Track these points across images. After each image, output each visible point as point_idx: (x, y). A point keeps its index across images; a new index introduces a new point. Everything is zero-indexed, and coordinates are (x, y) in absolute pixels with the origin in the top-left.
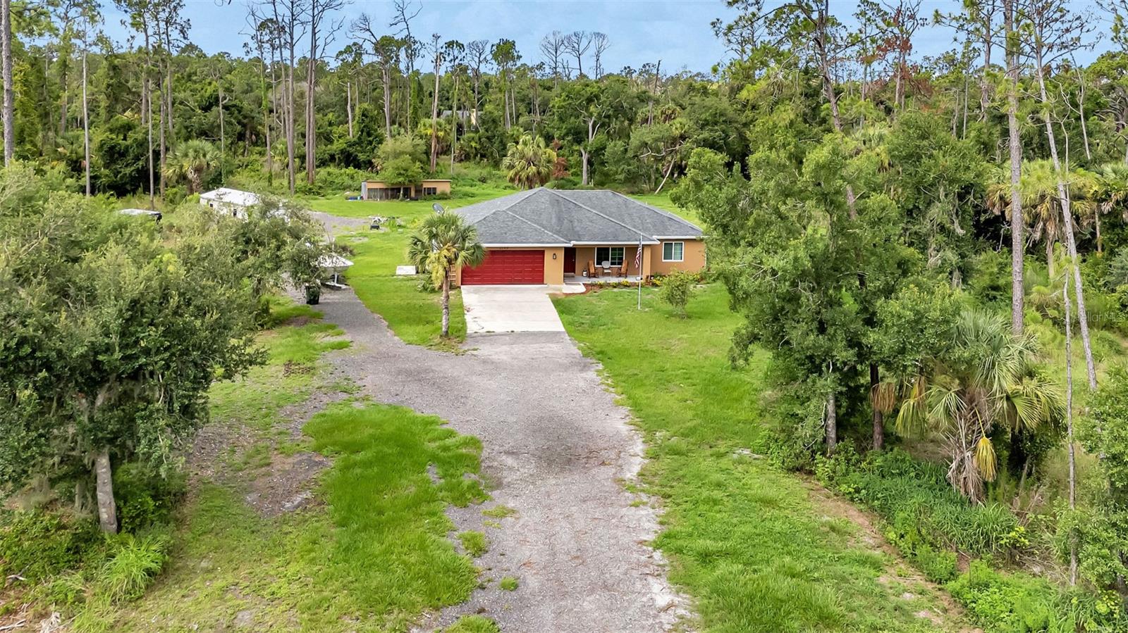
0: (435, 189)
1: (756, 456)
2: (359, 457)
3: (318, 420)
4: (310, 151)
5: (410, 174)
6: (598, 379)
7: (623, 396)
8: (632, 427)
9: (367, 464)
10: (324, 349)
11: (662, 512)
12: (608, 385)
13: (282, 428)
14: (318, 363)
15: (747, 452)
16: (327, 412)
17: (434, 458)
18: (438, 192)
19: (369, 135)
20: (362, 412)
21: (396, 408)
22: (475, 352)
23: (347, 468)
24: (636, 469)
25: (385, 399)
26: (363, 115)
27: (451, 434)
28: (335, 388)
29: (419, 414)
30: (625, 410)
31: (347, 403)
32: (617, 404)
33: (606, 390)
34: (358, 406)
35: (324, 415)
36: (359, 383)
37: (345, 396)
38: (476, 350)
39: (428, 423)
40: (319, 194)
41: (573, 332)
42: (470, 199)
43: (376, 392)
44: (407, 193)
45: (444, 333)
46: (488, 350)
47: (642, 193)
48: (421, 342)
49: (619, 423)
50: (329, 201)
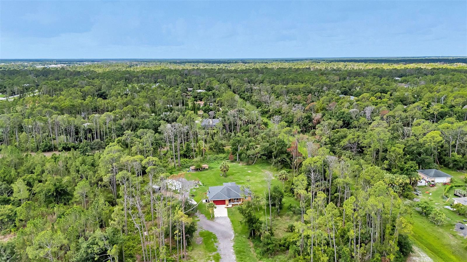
0: (205, 168)
5: (200, 165)
6: (231, 226)
7: (233, 228)
9: (206, 238)
10: (197, 221)
11: (234, 243)
13: (196, 234)
14: (197, 224)
15: (245, 236)
20: (204, 231)
21: (207, 231)
23: (204, 239)
27: (214, 234)
29: (210, 232)
30: (233, 231)
35: (200, 232)
36: (203, 227)
37: (201, 229)
40: (181, 170)
41: (229, 217)
42: (212, 169)
43: (205, 228)
44: (199, 169)
45: (212, 217)
46: (217, 221)
47: (250, 165)
48: (209, 219)
49: (232, 233)
50: (184, 172)
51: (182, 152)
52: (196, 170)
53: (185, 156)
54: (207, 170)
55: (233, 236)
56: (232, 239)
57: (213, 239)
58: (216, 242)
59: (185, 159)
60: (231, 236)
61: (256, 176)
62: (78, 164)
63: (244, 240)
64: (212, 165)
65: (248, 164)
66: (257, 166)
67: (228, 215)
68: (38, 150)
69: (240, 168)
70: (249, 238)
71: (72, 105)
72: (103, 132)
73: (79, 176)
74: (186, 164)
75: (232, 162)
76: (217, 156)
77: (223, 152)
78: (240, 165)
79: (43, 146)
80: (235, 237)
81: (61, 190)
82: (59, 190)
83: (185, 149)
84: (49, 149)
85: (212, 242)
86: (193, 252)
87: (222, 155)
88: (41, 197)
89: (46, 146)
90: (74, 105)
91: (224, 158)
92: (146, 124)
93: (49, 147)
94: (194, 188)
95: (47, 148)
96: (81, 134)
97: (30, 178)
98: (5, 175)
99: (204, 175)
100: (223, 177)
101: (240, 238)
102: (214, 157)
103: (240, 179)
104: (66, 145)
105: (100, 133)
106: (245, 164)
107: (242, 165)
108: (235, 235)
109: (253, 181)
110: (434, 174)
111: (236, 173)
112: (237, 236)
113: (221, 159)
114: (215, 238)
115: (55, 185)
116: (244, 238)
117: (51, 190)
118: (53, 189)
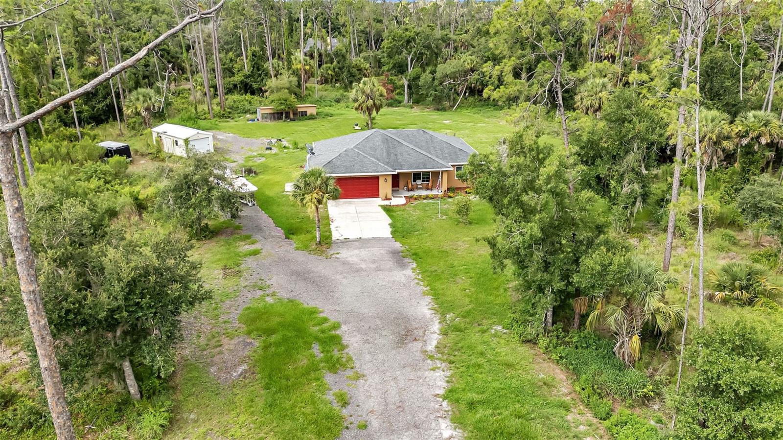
0: (306, 112)
1: (505, 331)
2: (273, 338)
3: (246, 312)
4: (219, 82)
5: (288, 103)
6: (413, 275)
7: (428, 288)
8: (433, 312)
9: (278, 344)
10: (245, 255)
11: (448, 373)
12: (419, 279)
13: (226, 319)
14: (243, 267)
15: (499, 328)
16: (251, 306)
17: (317, 339)
18: (308, 114)
19: (258, 70)
20: (272, 305)
21: (292, 301)
22: (338, 256)
23: (266, 347)
24: (434, 343)
25: (284, 294)
26: (253, 55)
27: (326, 320)
28: (254, 286)
29: (305, 306)
30: (428, 299)
31: (262, 298)
32: (424, 294)
33: (418, 284)
34: (270, 300)
35: (249, 308)
36: (269, 283)
37: (261, 293)
38: (338, 254)
39: (313, 312)
40: (229, 117)
43: (279, 289)
44: (288, 116)
45: (317, 241)
46: (346, 254)
48: (304, 248)
49: (425, 309)
54: (312, 117)
55: (436, 327)
56: (431, 347)
58: (335, 365)
60: (422, 329)
63: (504, 352)
64: (328, 110)
70: (530, 342)
78: (416, 112)
80: (445, 333)
85: (314, 368)
94: (261, 156)
99: (303, 128)
101: (476, 340)
106: (429, 109)
108: (443, 320)
112: (457, 329)
116: (500, 338)
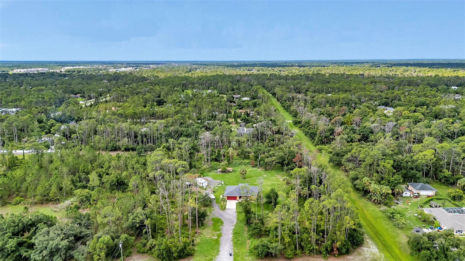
3: (212, 218)
5: (226, 168)
6: (236, 215)
10: (212, 210)
23: (214, 223)
27: (222, 220)
29: (220, 218)
31: (214, 216)
32: (236, 218)
40: (211, 171)
41: (236, 209)
42: (236, 172)
43: (217, 216)
44: (225, 172)
45: (224, 208)
46: (227, 211)
47: (267, 170)
48: (221, 209)
49: (235, 220)
50: (212, 173)
51: (214, 157)
52: (222, 172)
53: (216, 160)
54: (231, 172)
56: (234, 224)
57: (220, 224)
58: (221, 225)
59: (216, 163)
60: (234, 222)
61: (269, 180)
62: (134, 163)
63: (242, 226)
64: (236, 169)
65: (266, 170)
66: (272, 172)
67: (236, 207)
68: (107, 150)
69: (258, 172)
70: (246, 225)
71: (134, 113)
72: (155, 137)
73: (134, 172)
74: (215, 167)
75: (253, 167)
76: (242, 161)
77: (248, 158)
78: (259, 170)
79: (111, 147)
80: (236, 223)
81: (121, 181)
82: (119, 181)
83: (217, 155)
84: (115, 149)
85: (219, 225)
86: (204, 230)
87: (247, 161)
88: (108, 186)
89: (113, 146)
90: (136, 113)
91: (248, 163)
92: (189, 132)
93: (115, 147)
94: (217, 186)
95: (113, 148)
96: (139, 138)
97: (101, 171)
98: (85, 168)
99: (228, 176)
100: (242, 179)
101: (240, 224)
102: (239, 162)
103: (255, 182)
104: (128, 146)
105: (153, 137)
106: (263, 169)
107: (261, 170)
108: (237, 221)
109: (264, 184)
110: (420, 188)
111: (253, 176)
112: (238, 223)
113: (245, 164)
114: (222, 223)
115: (117, 177)
116: (242, 225)
117: (114, 181)
118: (115, 180)
